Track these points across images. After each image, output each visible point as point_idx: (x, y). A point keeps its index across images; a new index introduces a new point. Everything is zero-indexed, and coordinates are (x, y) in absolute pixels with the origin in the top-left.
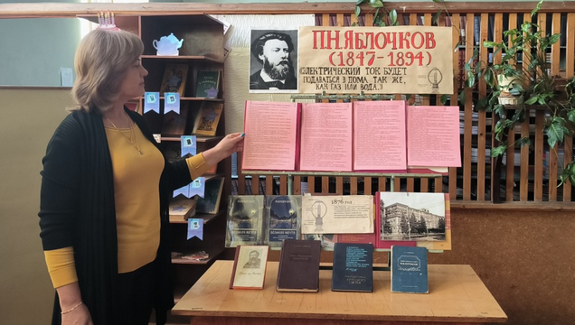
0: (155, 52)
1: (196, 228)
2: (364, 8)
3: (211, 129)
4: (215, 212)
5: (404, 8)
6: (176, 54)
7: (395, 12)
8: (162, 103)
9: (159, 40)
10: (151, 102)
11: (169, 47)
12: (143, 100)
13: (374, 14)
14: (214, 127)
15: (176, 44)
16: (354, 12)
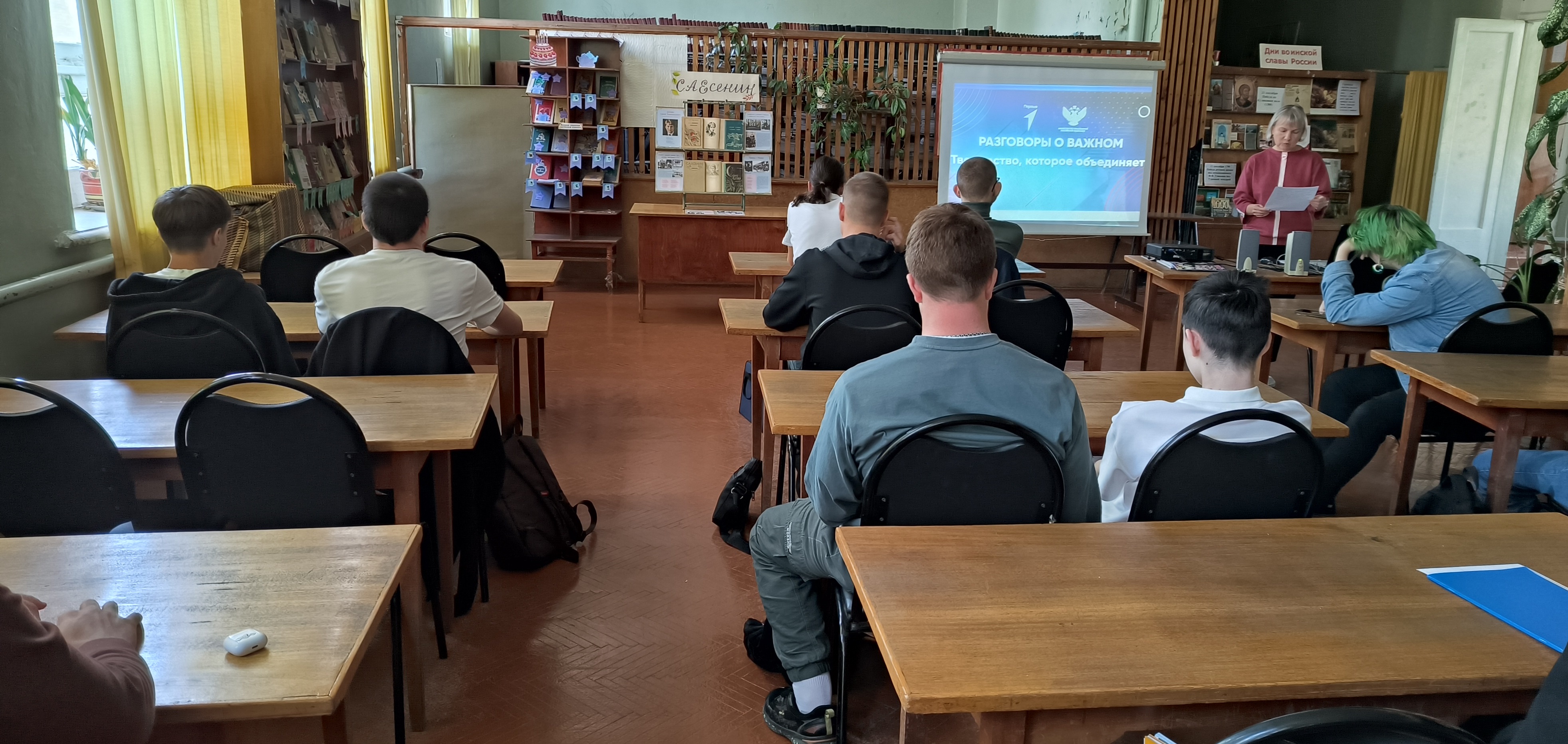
0: (577, 65)
1: (608, 190)
2: (724, 32)
3: (613, 121)
4: (617, 181)
5: (753, 33)
6: (594, 67)
7: (746, 36)
8: (583, 101)
9: (580, 56)
10: (575, 100)
11: (588, 61)
12: (570, 99)
13: (731, 37)
14: (616, 119)
15: (593, 59)
16: (716, 35)
